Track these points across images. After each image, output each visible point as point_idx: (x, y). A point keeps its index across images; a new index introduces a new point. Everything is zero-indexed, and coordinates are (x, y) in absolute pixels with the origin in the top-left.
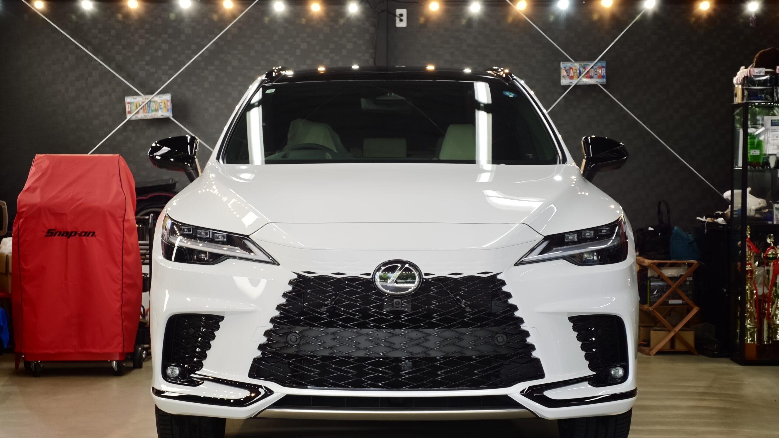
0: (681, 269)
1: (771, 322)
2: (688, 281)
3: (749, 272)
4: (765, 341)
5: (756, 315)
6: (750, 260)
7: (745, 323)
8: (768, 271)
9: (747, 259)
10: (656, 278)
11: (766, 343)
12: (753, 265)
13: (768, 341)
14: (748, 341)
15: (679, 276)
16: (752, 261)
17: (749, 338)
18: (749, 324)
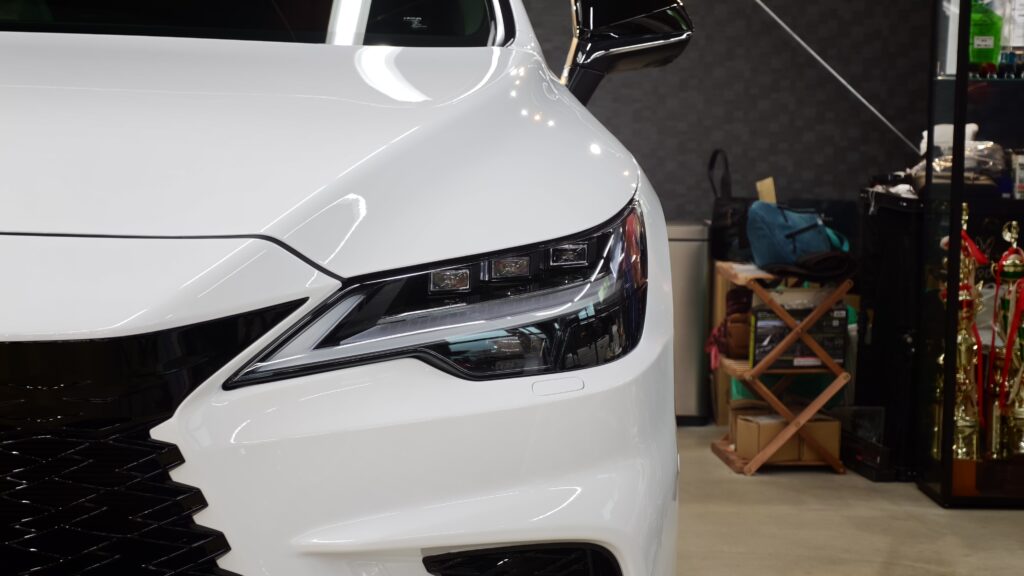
0: (823, 294)
1: (1010, 414)
2: (835, 319)
3: (965, 304)
4: (993, 453)
5: (975, 397)
6: (967, 279)
7: (953, 415)
8: (1005, 304)
9: (962, 276)
10: (769, 311)
11: (995, 456)
12: (973, 291)
13: (1000, 453)
14: (958, 454)
15: (809, 308)
16: (972, 281)
17: (962, 449)
18: (962, 419)
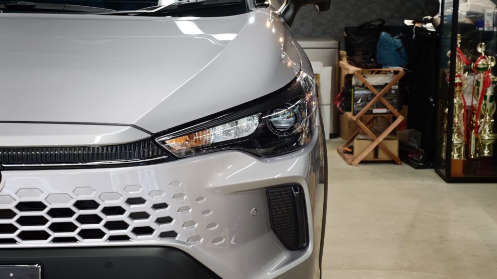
0: (387, 77)
1: (480, 137)
2: (394, 89)
3: (458, 84)
5: (463, 129)
6: (460, 71)
7: (452, 138)
8: (478, 83)
9: (457, 70)
10: (360, 87)
12: (462, 77)
13: (475, 155)
14: (454, 157)
15: (384, 84)
16: (462, 73)
17: (456, 154)
18: (456, 140)
